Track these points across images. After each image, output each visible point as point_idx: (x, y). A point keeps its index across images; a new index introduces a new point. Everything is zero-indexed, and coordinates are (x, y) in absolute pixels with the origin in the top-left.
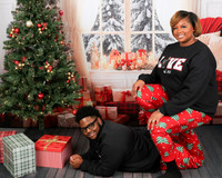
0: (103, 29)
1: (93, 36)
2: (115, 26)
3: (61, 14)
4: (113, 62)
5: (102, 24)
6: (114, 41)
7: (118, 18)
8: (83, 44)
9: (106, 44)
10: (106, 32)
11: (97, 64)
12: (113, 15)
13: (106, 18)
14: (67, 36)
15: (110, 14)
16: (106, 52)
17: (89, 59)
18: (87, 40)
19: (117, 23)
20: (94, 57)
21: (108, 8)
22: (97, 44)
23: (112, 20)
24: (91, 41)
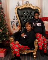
0: (16, 20)
1: (13, 21)
4: (19, 28)
5: (16, 18)
8: (11, 23)
9: (17, 24)
11: (14, 29)
16: (17, 26)
17: (12, 27)
18: (12, 22)
20: (14, 27)
24: (13, 23)
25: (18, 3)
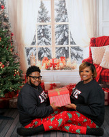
0: (38, 44)
1: (32, 48)
2: (45, 43)
3: (12, 35)
4: (44, 64)
5: (37, 41)
6: (45, 52)
7: (47, 37)
8: (25, 53)
9: (40, 54)
10: (40, 46)
12: (44, 36)
13: (40, 38)
14: (15, 49)
15: (42, 34)
16: (40, 58)
17: (29, 63)
18: (28, 51)
19: (47, 41)
20: (33, 62)
21: (41, 31)
22: (34, 54)
23: (44, 39)
24: (31, 52)
25: (42, 5)
